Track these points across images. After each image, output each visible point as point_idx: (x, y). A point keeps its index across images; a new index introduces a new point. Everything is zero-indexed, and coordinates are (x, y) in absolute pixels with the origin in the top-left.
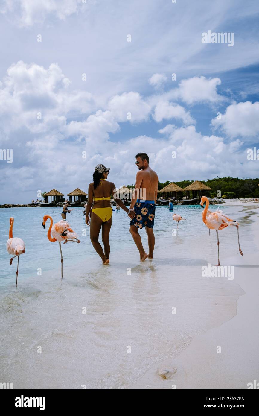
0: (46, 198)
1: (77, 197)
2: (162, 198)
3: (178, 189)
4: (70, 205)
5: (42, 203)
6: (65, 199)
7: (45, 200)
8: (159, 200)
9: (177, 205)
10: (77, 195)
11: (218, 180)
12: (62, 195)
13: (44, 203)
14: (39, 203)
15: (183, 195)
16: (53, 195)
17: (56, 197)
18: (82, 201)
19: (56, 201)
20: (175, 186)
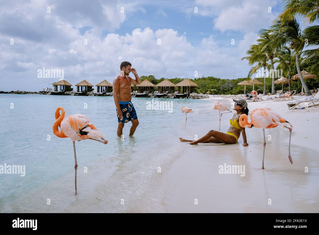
1: (84, 88)
2: (157, 92)
3: (171, 84)
4: (78, 95)
5: (52, 91)
6: (73, 89)
7: (54, 88)
8: (155, 93)
9: (170, 98)
10: (84, 86)
11: (204, 79)
12: (70, 85)
13: (54, 92)
15: (175, 90)
16: (62, 84)
17: (65, 86)
18: (88, 91)
19: (65, 90)
20: (169, 82)
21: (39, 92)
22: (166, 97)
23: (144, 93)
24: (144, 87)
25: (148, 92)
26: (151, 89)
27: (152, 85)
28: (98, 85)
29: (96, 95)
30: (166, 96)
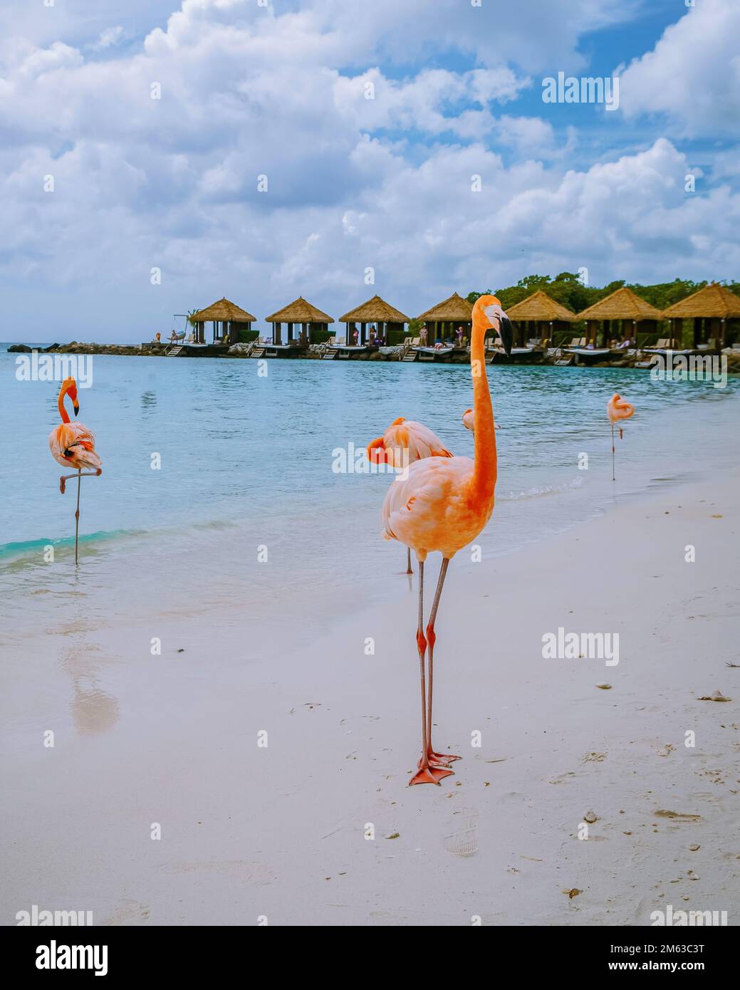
0: (197, 327)
2: (584, 339)
3: (645, 310)
5: (185, 343)
6: (257, 333)
7: (194, 332)
8: (575, 348)
9: (633, 367)
10: (296, 322)
12: (248, 317)
13: (191, 344)
14: (175, 342)
15: (664, 332)
16: (220, 316)
17: (229, 324)
18: (312, 343)
19: (228, 339)
20: (633, 302)
21: (141, 348)
22: (620, 363)
23: (530, 347)
24: (532, 322)
25: (546, 341)
26: (561, 331)
27: (562, 313)
28: (349, 314)
29: (341, 356)
30: (618, 360)
